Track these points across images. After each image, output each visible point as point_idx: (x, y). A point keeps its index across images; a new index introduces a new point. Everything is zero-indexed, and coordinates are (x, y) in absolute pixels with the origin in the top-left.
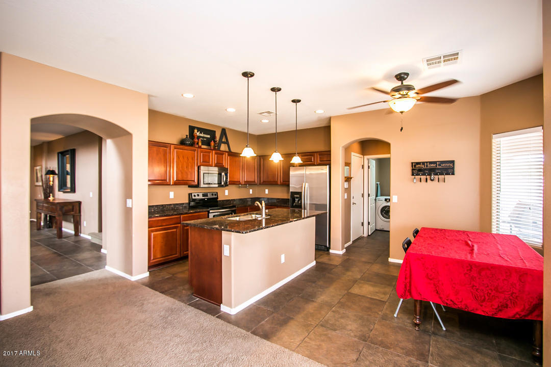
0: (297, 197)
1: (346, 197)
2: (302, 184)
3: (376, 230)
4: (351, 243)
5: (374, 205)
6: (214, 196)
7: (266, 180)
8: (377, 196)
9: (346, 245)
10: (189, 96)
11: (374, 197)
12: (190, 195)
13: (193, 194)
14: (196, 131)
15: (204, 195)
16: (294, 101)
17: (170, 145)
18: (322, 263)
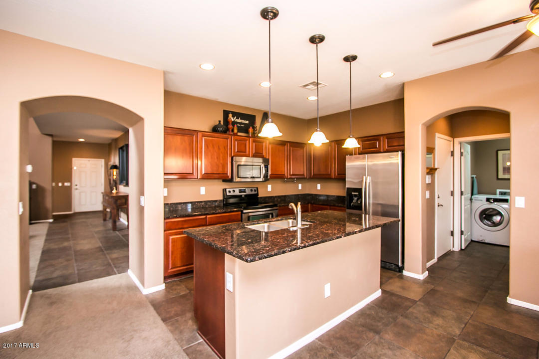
0: (355, 196)
1: (428, 196)
2: (363, 178)
3: (472, 241)
4: (435, 260)
5: (469, 206)
6: (253, 193)
7: (318, 173)
9: (429, 264)
10: (207, 67)
11: (469, 195)
12: (225, 190)
13: (227, 190)
14: (230, 115)
16: (347, 59)
17: (197, 132)
18: (392, 294)
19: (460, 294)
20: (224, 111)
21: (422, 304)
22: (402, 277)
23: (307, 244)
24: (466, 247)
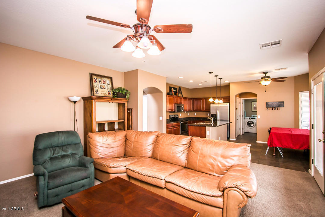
0: (214, 117)
2: (217, 111)
4: (237, 136)
5: (244, 121)
6: (177, 116)
7: (196, 109)
8: (245, 116)
10: (181, 78)
13: (171, 115)
15: (174, 116)
20: (170, 87)
24: (244, 133)
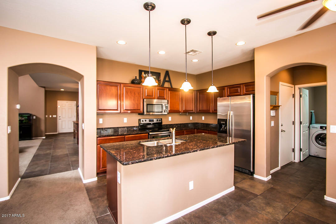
0: (223, 124)
1: (273, 124)
2: (228, 113)
3: (310, 155)
4: (279, 168)
5: (307, 132)
6: (159, 122)
7: (202, 109)
8: (311, 123)
9: (272, 171)
10: (122, 42)
11: (308, 124)
12: (140, 120)
13: (141, 120)
14: (143, 73)
15: (150, 121)
16: (209, 34)
17: (120, 84)
18: (242, 190)
19: (290, 192)
21: (261, 197)
22: (253, 179)
23: (169, 155)
